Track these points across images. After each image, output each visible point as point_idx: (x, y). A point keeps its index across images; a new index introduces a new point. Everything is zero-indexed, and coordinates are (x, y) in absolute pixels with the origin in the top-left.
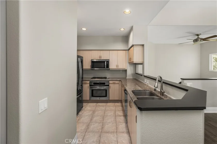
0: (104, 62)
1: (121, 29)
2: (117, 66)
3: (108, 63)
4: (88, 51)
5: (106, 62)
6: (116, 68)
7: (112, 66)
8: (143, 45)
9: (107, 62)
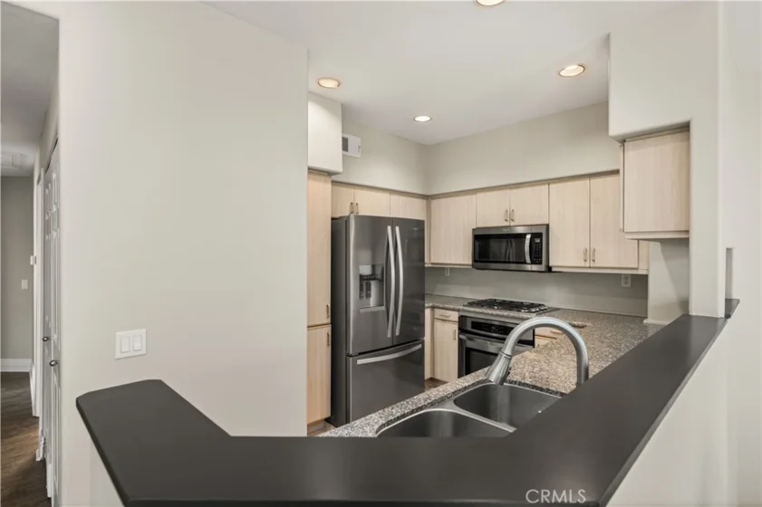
0: (523, 236)
1: (562, 73)
2: (589, 254)
3: (538, 241)
4: (467, 197)
5: (528, 237)
6: (582, 264)
7: (563, 254)
8: (685, 128)
9: (535, 236)
